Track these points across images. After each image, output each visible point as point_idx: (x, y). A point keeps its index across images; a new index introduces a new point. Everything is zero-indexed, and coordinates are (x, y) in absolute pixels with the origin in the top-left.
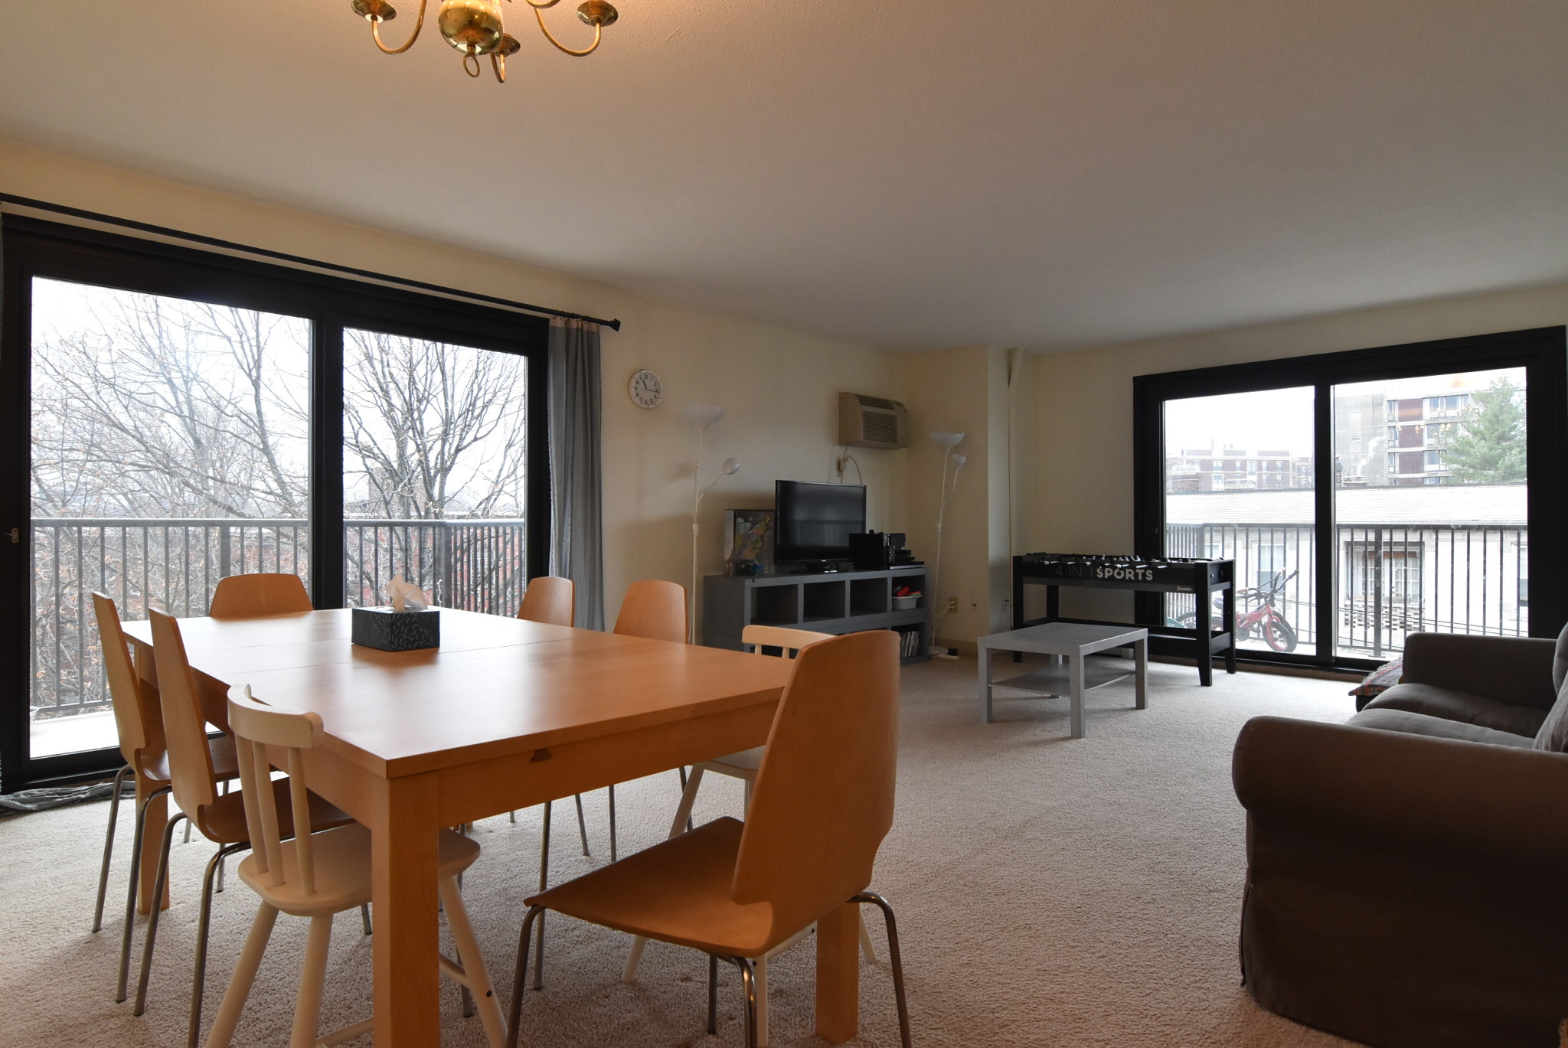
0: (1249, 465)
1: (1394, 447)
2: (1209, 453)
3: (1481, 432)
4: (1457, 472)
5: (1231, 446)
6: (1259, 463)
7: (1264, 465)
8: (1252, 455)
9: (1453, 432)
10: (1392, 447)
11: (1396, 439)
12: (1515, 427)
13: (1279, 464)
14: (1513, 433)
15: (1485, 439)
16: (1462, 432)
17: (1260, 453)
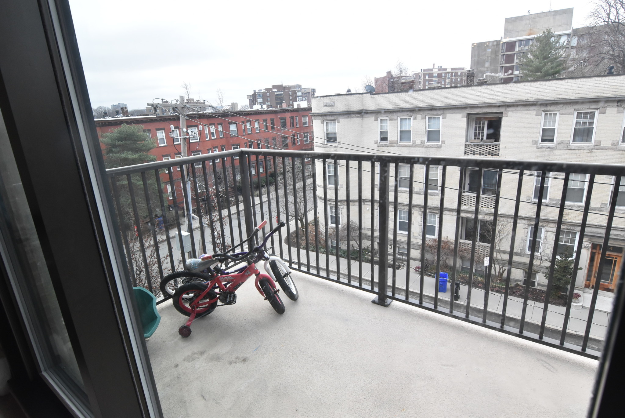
0: (447, 74)
1: (503, 64)
2: (432, 70)
3: (537, 55)
4: (526, 75)
5: (441, 67)
6: (452, 73)
7: (454, 74)
8: (449, 70)
9: (526, 57)
10: (502, 64)
11: (503, 60)
12: (551, 52)
13: (459, 74)
14: (549, 55)
15: (538, 58)
16: (530, 56)
17: (452, 69)
